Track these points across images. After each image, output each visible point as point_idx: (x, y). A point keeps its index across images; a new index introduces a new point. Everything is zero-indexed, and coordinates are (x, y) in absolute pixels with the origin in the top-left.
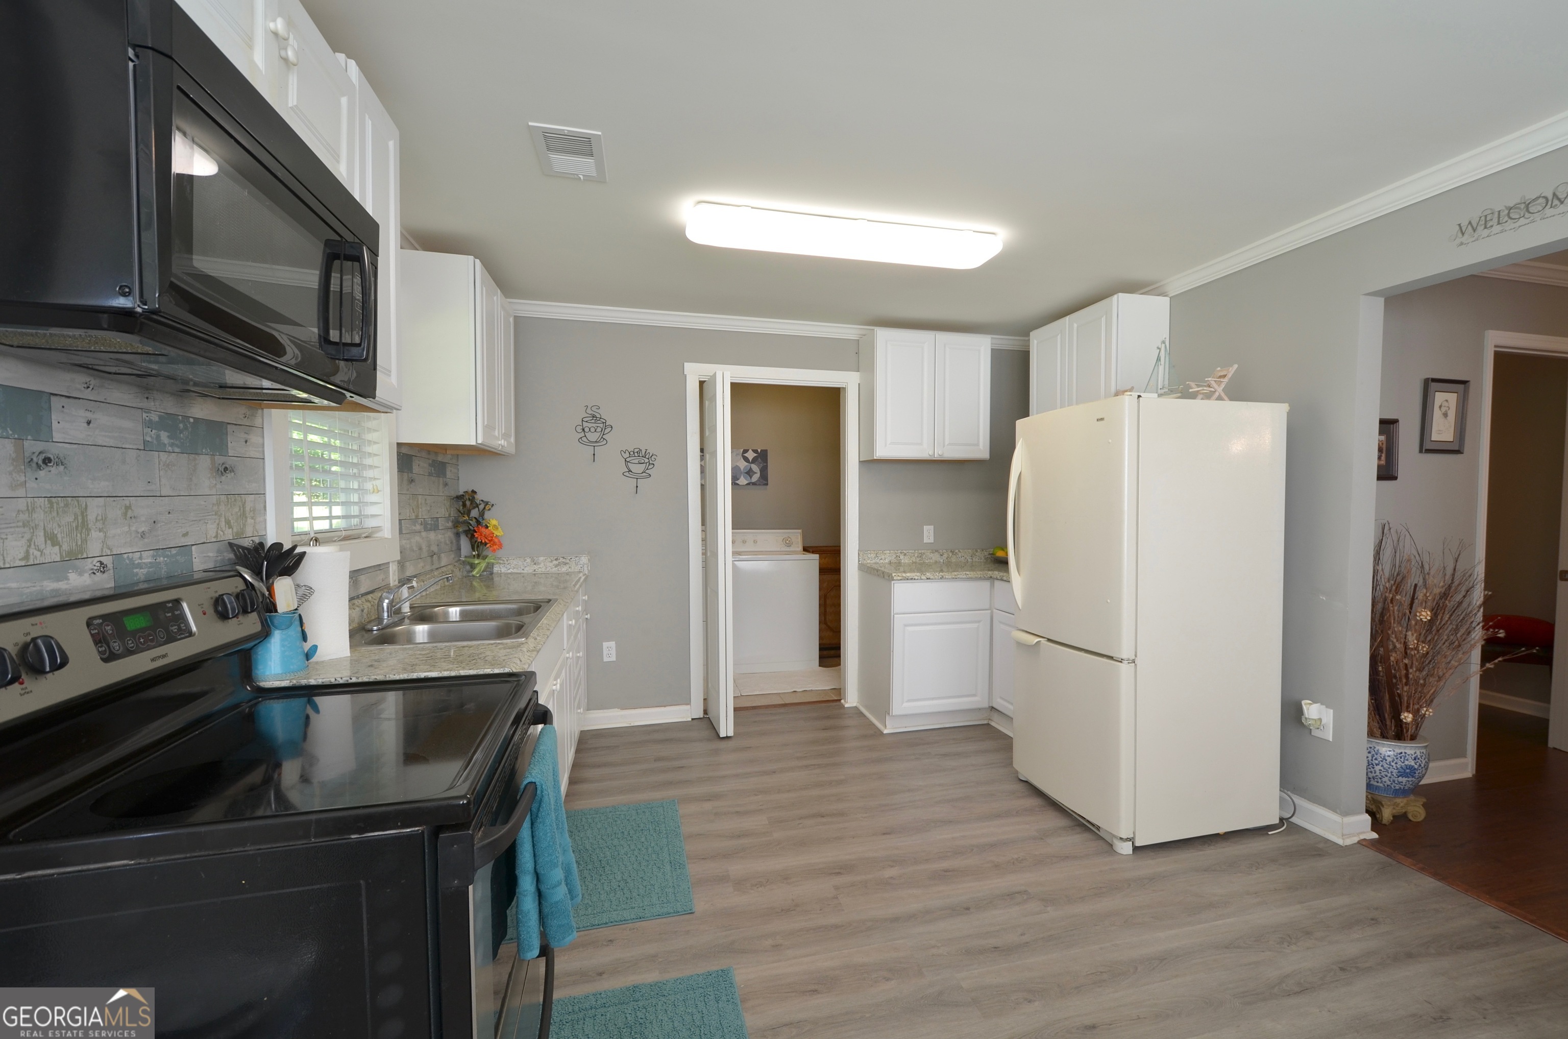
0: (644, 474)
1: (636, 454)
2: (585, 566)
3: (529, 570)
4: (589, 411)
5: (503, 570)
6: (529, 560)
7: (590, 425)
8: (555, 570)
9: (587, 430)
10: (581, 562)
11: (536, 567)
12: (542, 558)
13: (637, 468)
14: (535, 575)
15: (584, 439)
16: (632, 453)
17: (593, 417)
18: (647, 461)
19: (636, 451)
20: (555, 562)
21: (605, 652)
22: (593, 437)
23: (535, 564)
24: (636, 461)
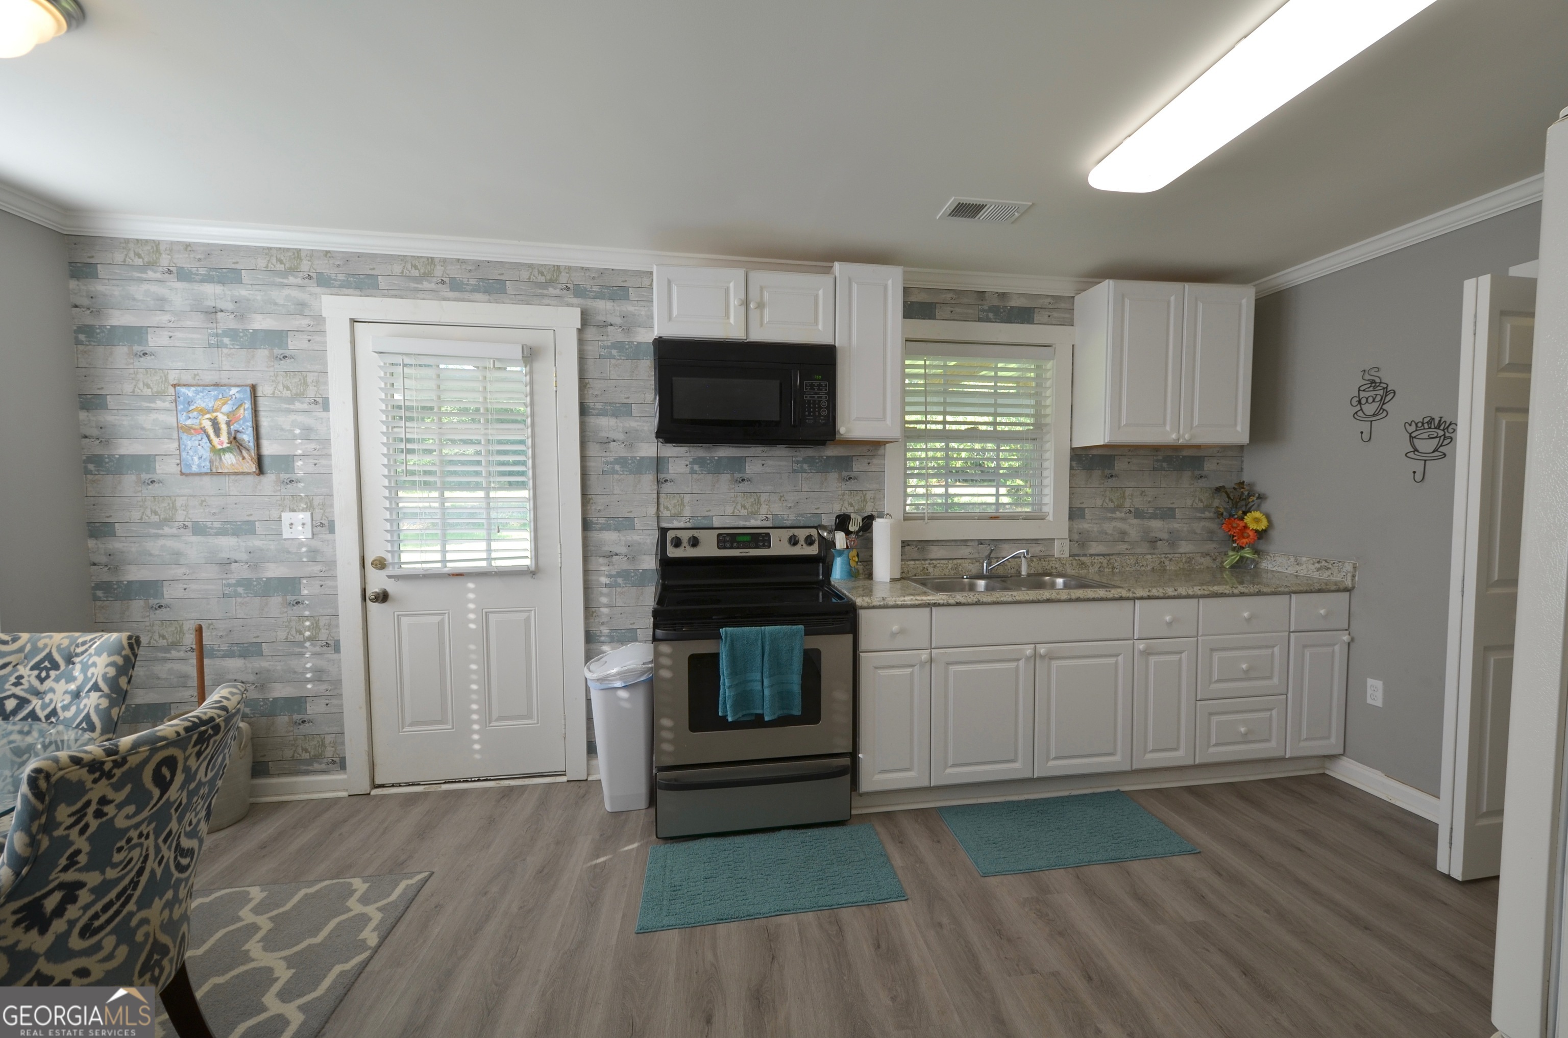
0: (1436, 454)
1: (1426, 426)
2: (1349, 574)
3: (1291, 571)
4: (1367, 377)
5: (1270, 567)
6: (1292, 559)
7: (1366, 394)
8: (1315, 575)
9: (1363, 401)
10: (1344, 570)
11: (1298, 568)
12: (1304, 559)
13: (1426, 446)
14: (1297, 576)
15: (1360, 413)
16: (1420, 425)
17: (1372, 383)
18: (1441, 433)
19: (1426, 420)
20: (1317, 565)
21: (1369, 691)
22: (1370, 409)
23: (1298, 564)
24: (1426, 436)
